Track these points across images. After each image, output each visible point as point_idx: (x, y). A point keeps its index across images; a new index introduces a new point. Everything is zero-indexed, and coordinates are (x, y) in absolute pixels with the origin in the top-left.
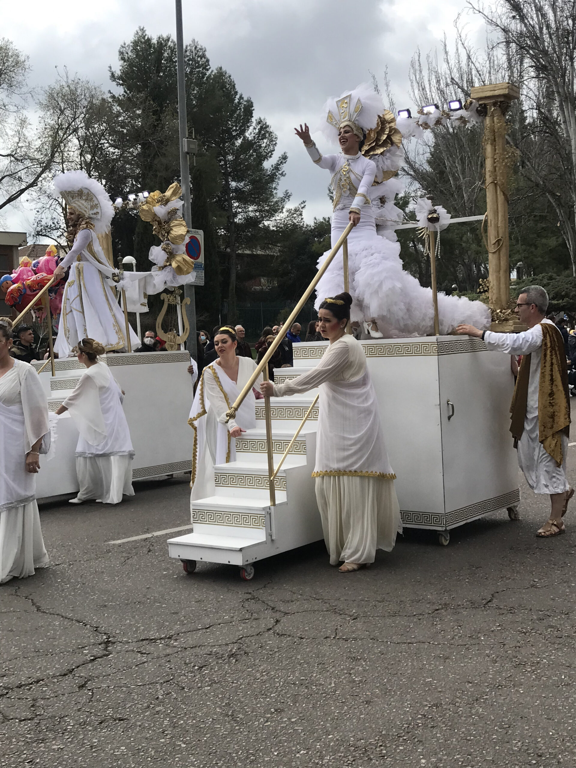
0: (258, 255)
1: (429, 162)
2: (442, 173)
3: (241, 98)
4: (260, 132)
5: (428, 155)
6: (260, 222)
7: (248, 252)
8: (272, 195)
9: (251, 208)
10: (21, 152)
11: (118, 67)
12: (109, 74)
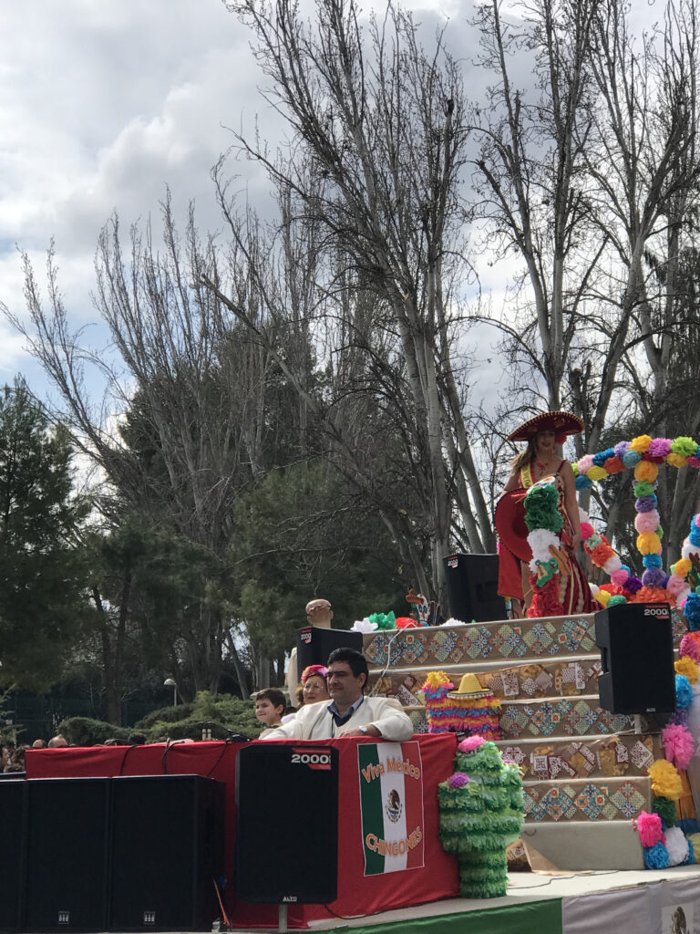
2: (151, 454)
5: (123, 418)
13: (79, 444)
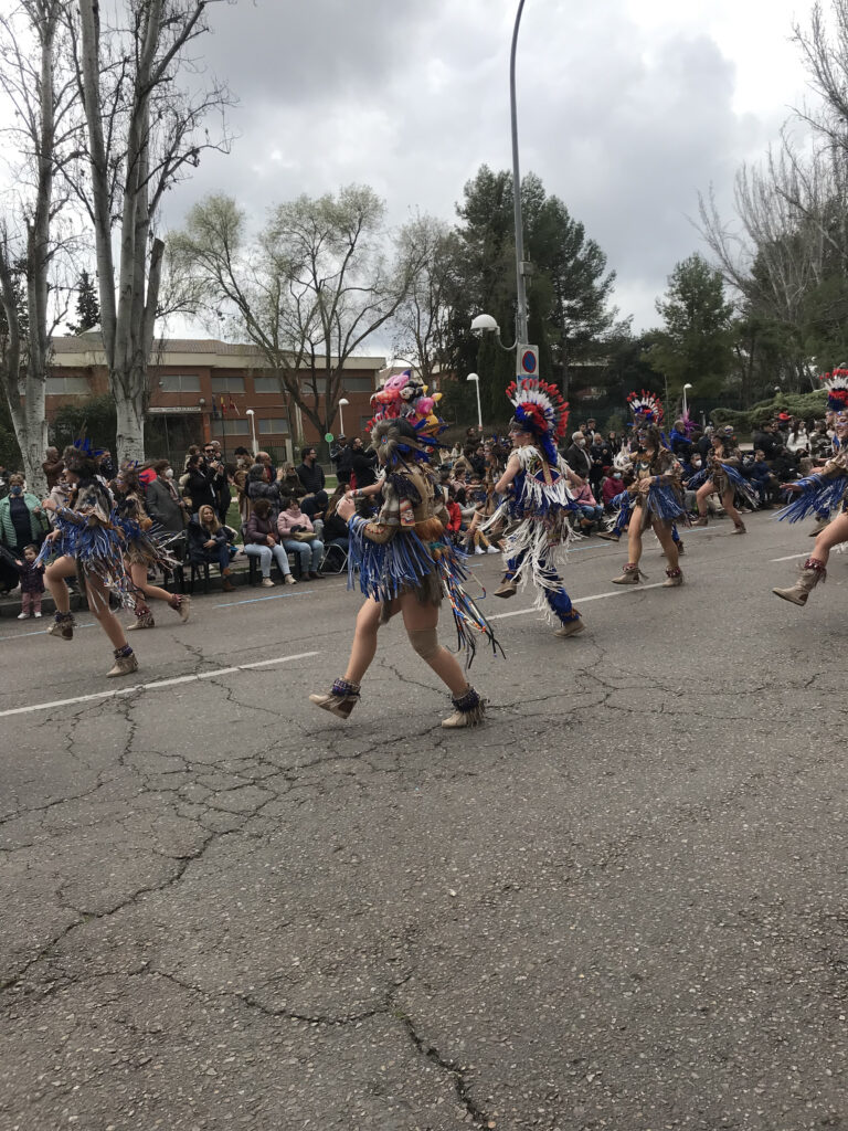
0: (588, 367)
1: (753, 271)
2: (765, 280)
3: (573, 222)
4: (590, 251)
5: (752, 265)
6: (590, 336)
7: (579, 364)
8: (601, 310)
9: (582, 324)
10: (380, 286)
11: (463, 202)
12: (455, 209)
13: (728, 280)
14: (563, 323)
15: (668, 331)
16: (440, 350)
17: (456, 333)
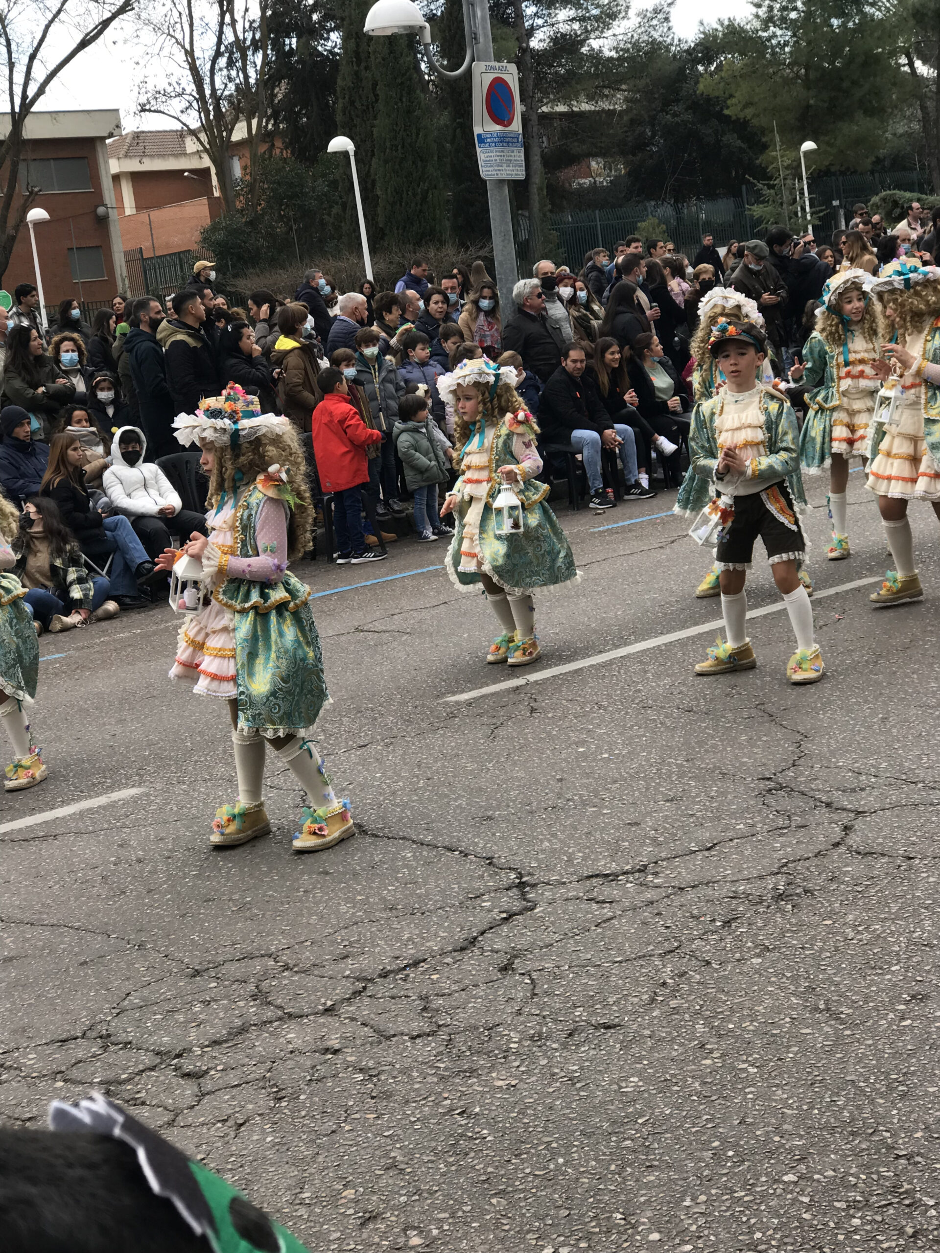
0: (582, 114)
6: (582, 43)
14: (520, 15)
15: (757, 24)
16: (243, 90)
17: (278, 46)
